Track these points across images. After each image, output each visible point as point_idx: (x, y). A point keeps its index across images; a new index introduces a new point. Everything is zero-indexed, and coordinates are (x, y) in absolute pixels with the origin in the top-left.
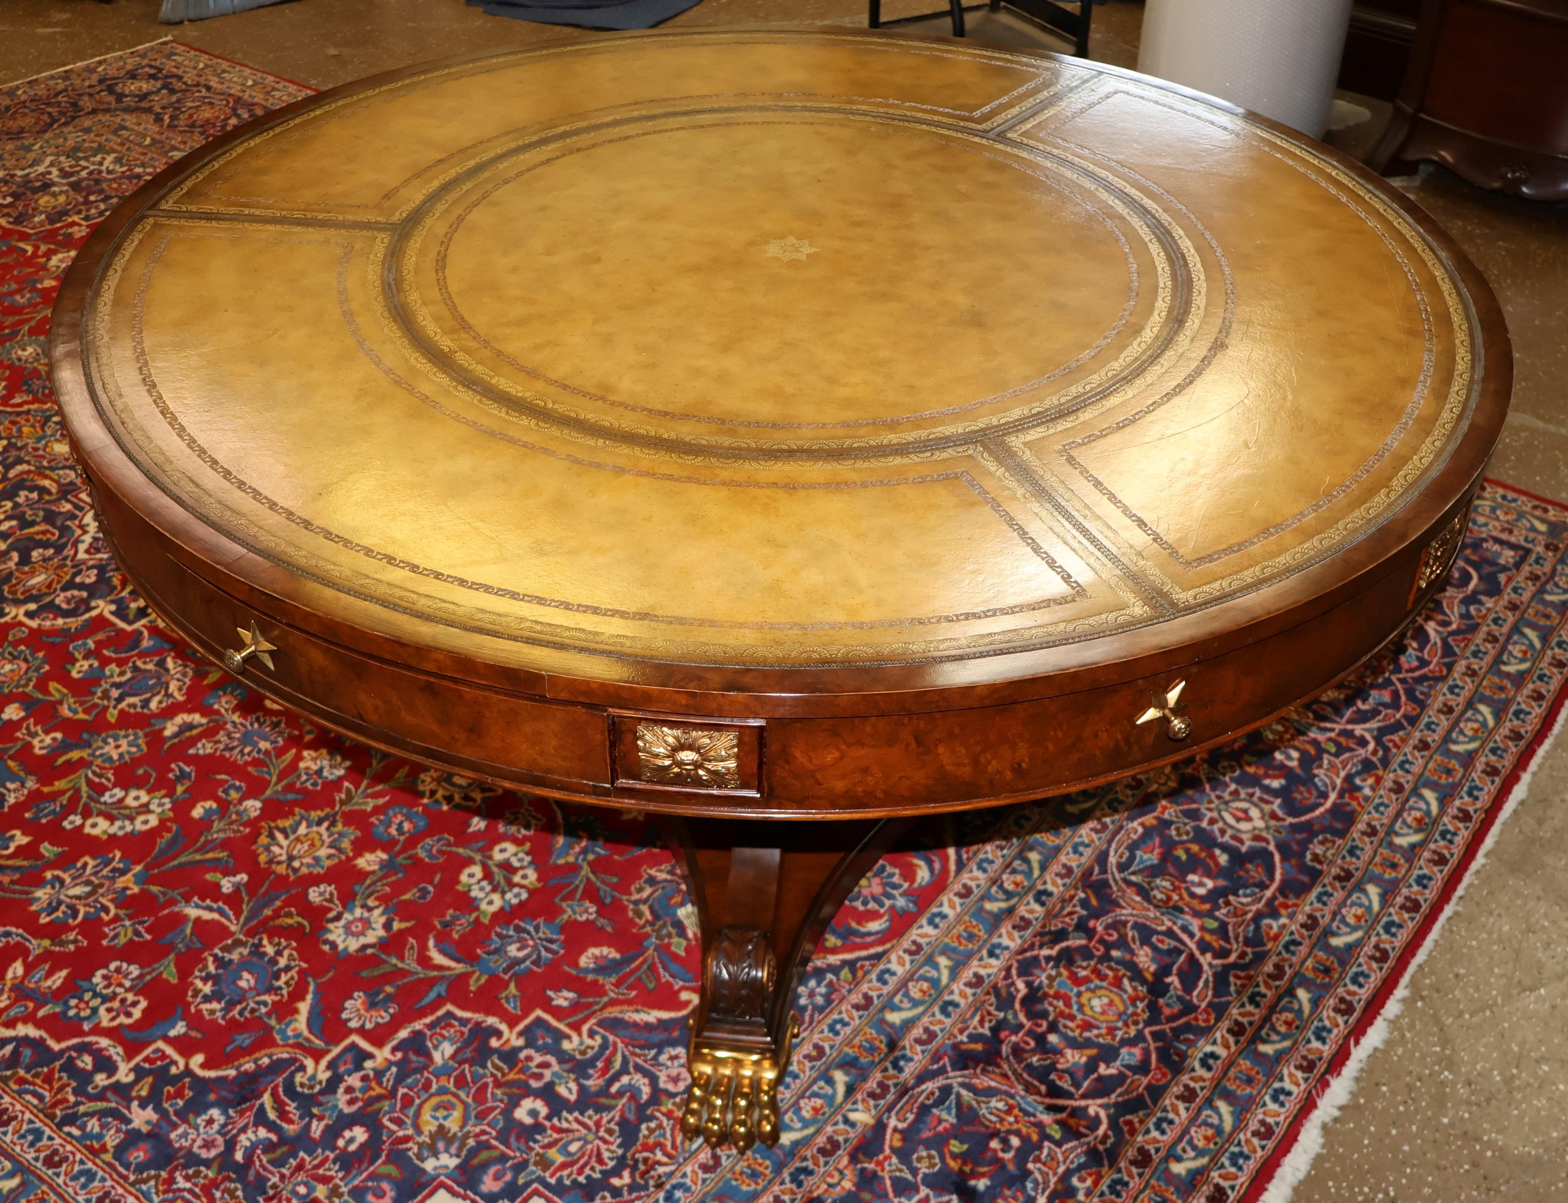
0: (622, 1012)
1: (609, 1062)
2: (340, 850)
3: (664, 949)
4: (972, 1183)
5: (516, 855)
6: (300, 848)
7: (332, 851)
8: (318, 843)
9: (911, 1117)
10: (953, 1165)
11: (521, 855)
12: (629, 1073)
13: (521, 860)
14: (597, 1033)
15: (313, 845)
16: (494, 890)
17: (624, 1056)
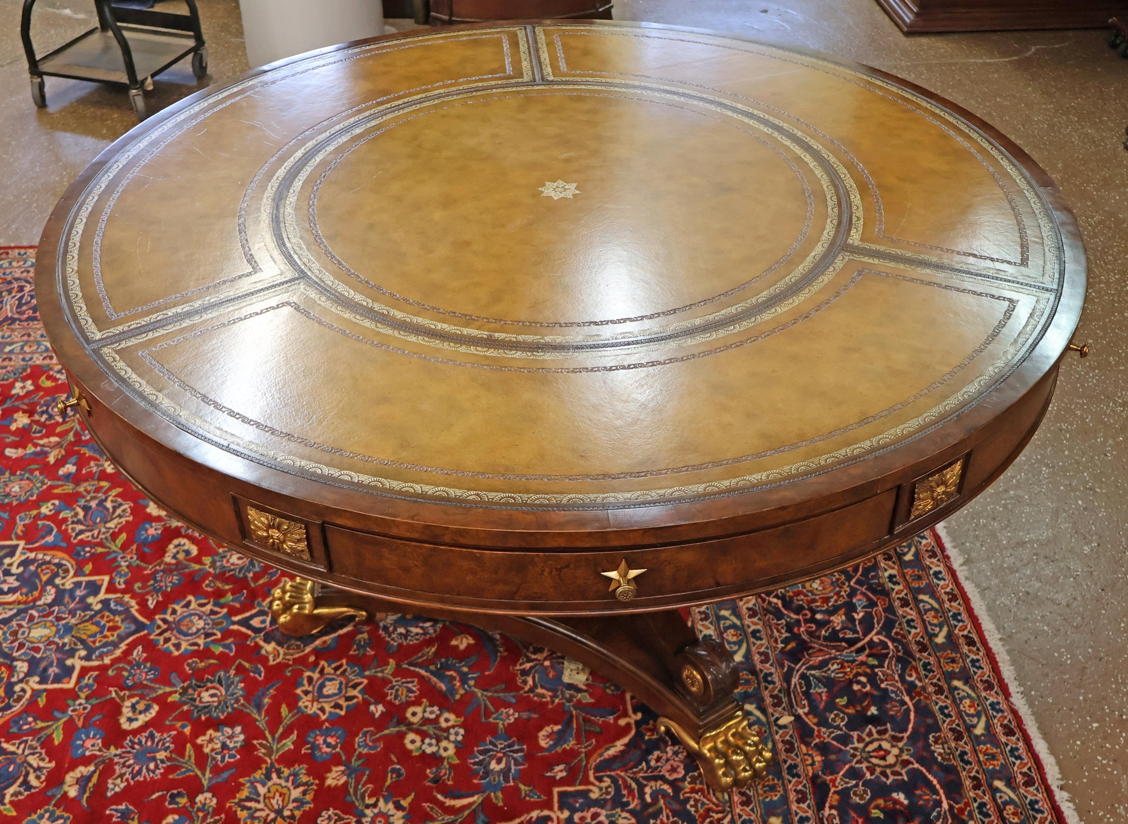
0: (601, 755)
1: (628, 787)
2: (306, 784)
3: (579, 705)
4: (869, 713)
5: (424, 711)
6: (276, 802)
7: (301, 789)
8: (285, 791)
9: (805, 702)
10: (851, 711)
11: (429, 709)
12: (646, 785)
13: (432, 712)
14: (603, 776)
15: (281, 795)
16: (439, 740)
17: (632, 778)
